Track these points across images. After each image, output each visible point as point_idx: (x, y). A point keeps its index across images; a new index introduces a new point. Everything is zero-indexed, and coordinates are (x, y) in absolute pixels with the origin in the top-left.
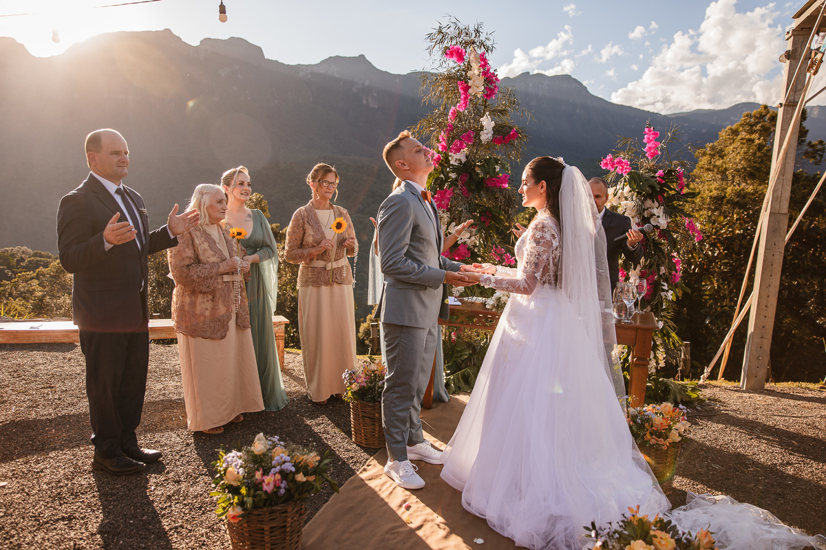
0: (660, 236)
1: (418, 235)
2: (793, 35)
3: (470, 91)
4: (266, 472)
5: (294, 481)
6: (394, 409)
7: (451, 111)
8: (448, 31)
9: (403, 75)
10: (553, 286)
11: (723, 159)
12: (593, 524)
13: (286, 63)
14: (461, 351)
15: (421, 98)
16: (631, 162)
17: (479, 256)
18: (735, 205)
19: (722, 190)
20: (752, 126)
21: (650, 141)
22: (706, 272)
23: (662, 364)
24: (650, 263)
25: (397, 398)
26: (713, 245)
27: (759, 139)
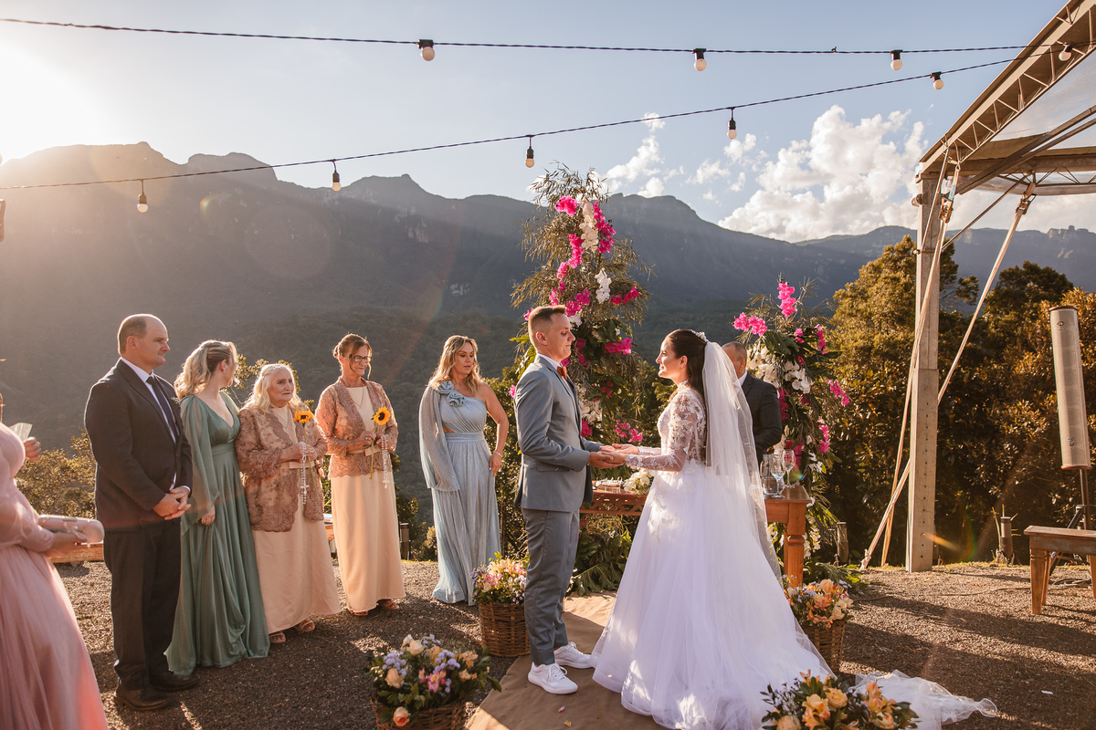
0: (804, 401)
1: (558, 412)
2: (922, 178)
3: (583, 245)
4: (429, 671)
5: (458, 678)
6: (540, 606)
7: (561, 267)
8: (555, 179)
9: (461, 200)
10: (699, 461)
11: (866, 301)
12: (769, 688)
13: (306, 186)
14: (588, 546)
15: (525, 252)
16: (766, 320)
17: (601, 433)
18: (885, 356)
19: (869, 340)
20: (895, 261)
21: (785, 298)
22: (858, 439)
23: (817, 547)
24: (795, 432)
25: (542, 593)
26: (864, 406)
27: (905, 277)
